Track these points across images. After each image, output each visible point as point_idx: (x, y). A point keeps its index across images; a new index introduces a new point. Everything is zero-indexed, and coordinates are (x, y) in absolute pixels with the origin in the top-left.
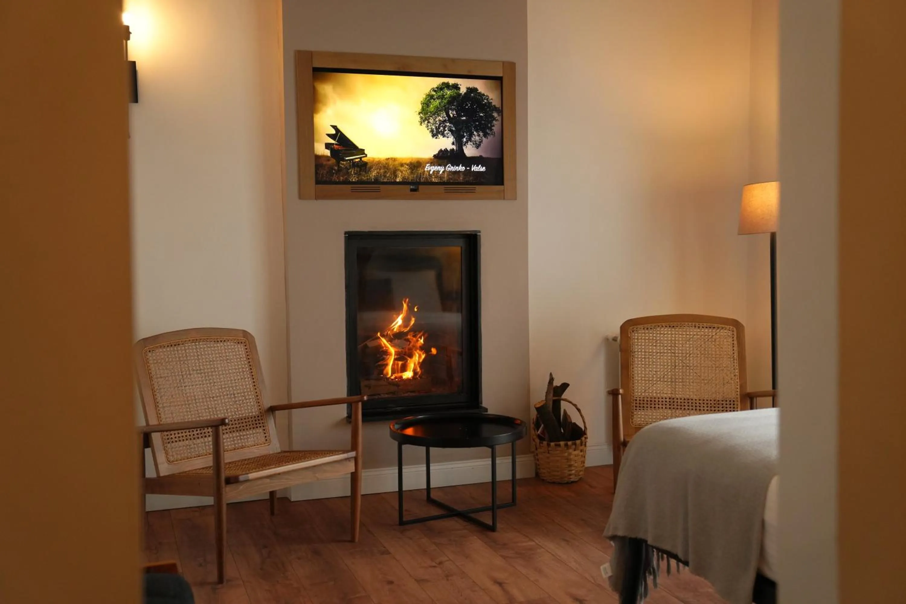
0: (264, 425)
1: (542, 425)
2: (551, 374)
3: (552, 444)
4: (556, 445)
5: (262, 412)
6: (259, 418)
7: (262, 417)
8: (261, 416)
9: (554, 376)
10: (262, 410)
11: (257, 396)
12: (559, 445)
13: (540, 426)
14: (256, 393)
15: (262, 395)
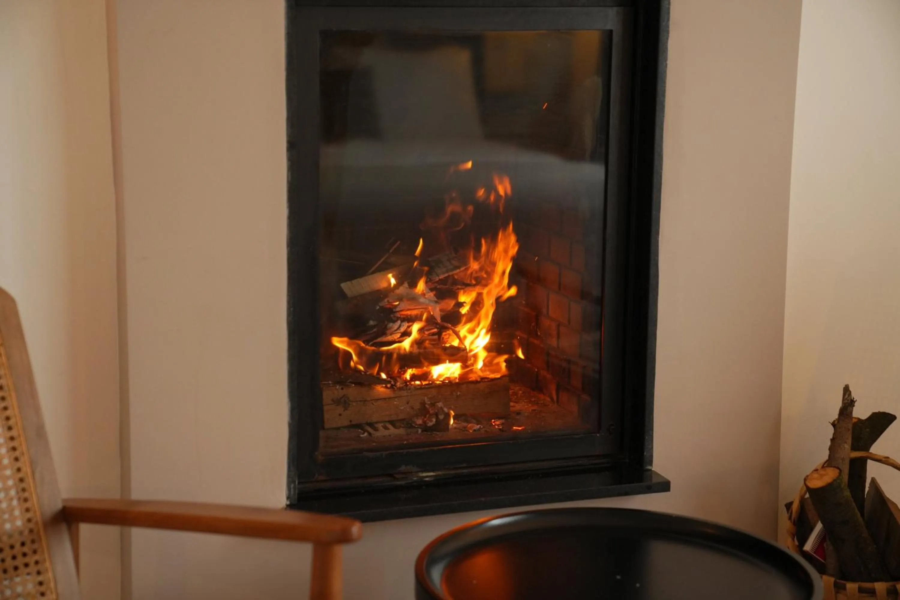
0: (40, 567)
1: (819, 526)
2: (846, 390)
3: (852, 586)
4: (861, 590)
5: (35, 531)
6: (25, 549)
7: (36, 546)
8: (33, 542)
9: (855, 395)
10: (37, 523)
11: (21, 480)
12: (872, 592)
13: (812, 530)
14: (19, 470)
15: (37, 475)
